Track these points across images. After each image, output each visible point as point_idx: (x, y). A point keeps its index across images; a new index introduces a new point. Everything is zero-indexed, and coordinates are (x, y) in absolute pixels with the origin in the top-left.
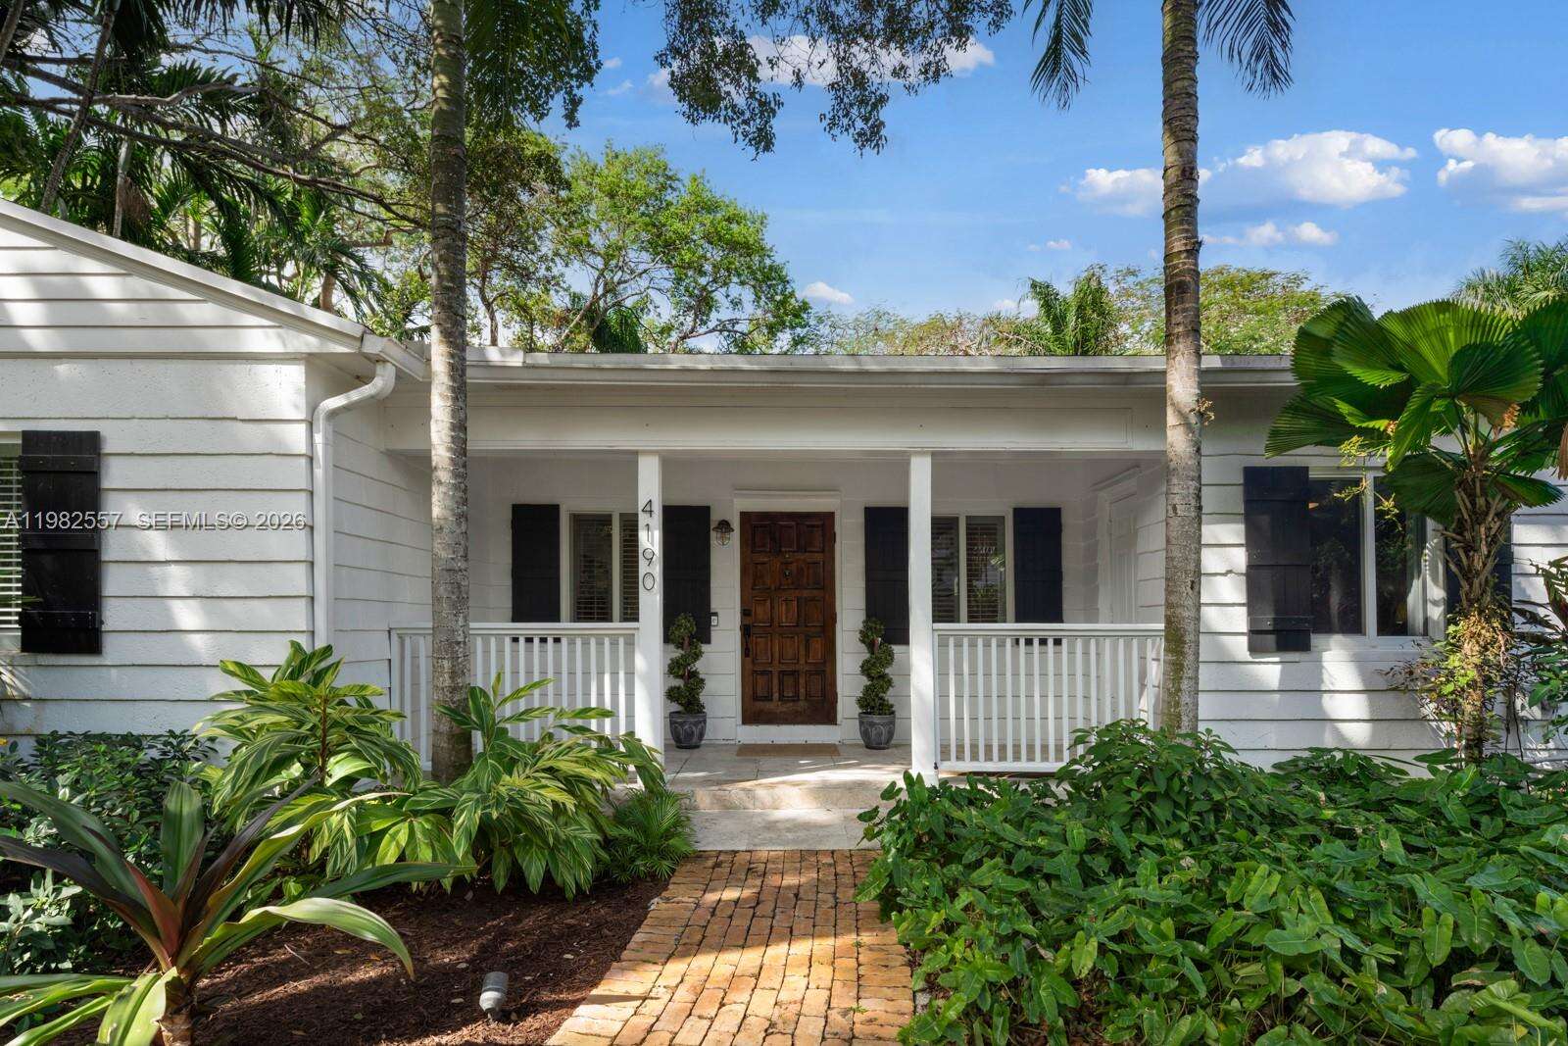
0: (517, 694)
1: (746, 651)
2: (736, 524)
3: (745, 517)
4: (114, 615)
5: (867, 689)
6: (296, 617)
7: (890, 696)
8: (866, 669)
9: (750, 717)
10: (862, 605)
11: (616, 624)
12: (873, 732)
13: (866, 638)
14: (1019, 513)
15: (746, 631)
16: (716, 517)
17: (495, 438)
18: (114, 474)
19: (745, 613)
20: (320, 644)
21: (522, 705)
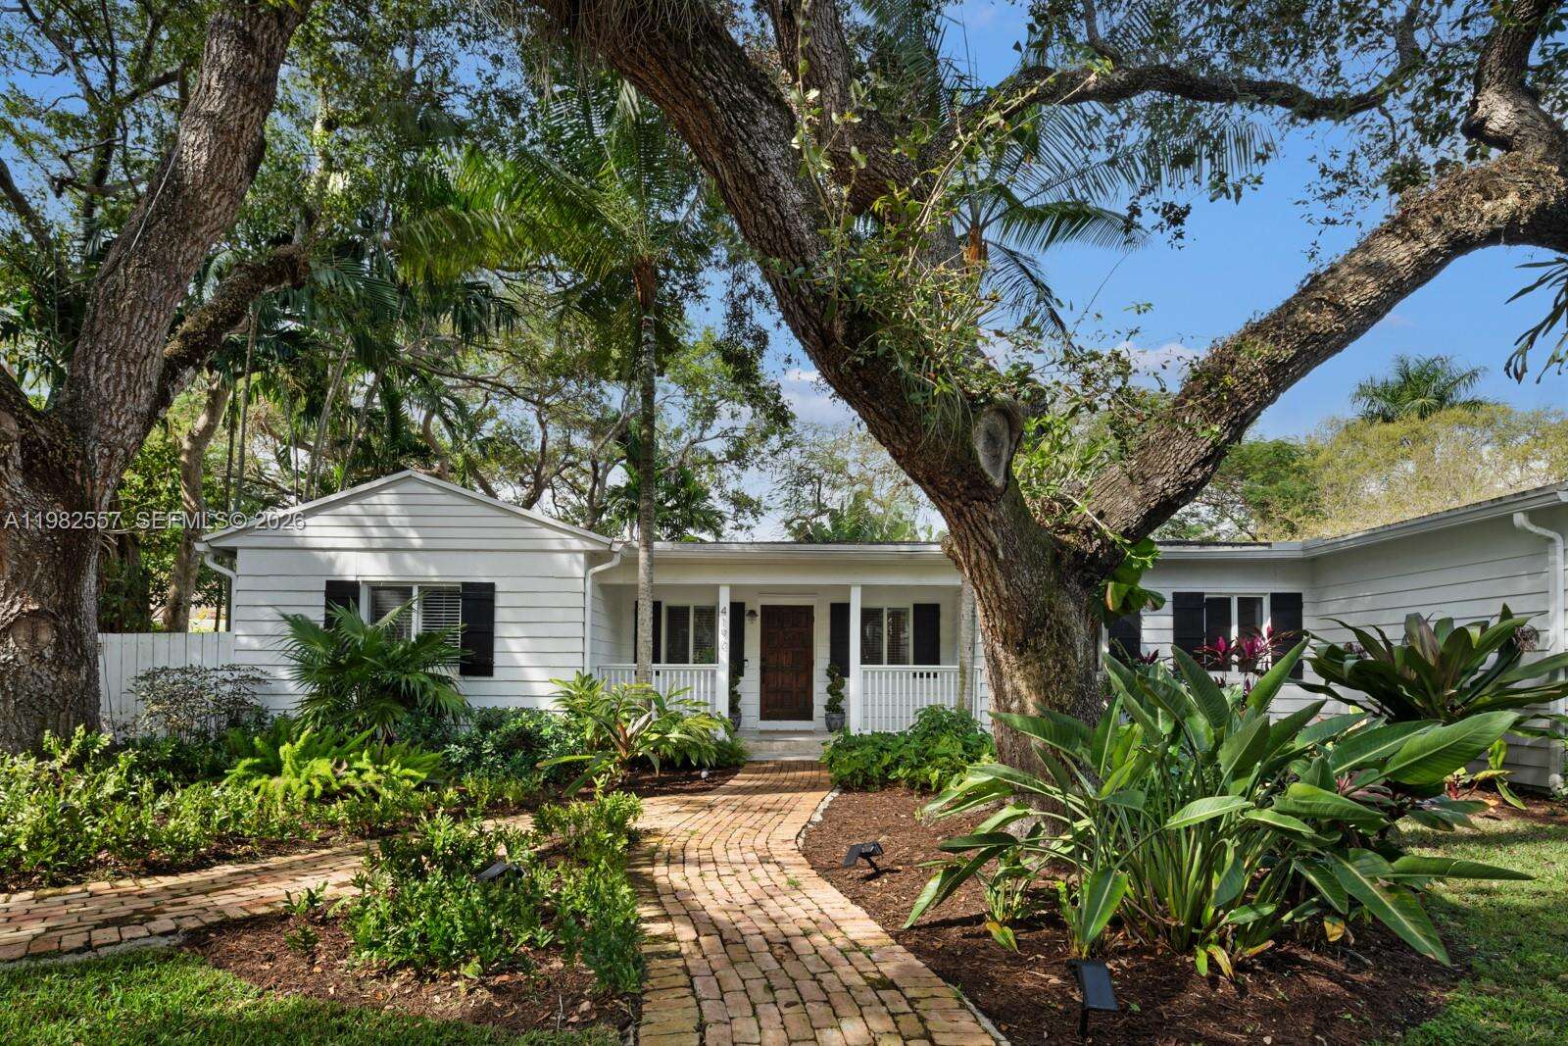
0: (678, 693)
1: (763, 681)
2: (759, 613)
3: (763, 608)
4: (498, 659)
5: (830, 701)
6: (577, 660)
7: (842, 704)
8: (830, 690)
9: (765, 715)
10: (828, 655)
11: (691, 665)
12: (833, 723)
13: (830, 673)
14: (917, 607)
15: (763, 670)
16: (748, 608)
17: (664, 579)
18: (500, 600)
19: (763, 659)
20: (587, 673)
21: (681, 697)
